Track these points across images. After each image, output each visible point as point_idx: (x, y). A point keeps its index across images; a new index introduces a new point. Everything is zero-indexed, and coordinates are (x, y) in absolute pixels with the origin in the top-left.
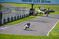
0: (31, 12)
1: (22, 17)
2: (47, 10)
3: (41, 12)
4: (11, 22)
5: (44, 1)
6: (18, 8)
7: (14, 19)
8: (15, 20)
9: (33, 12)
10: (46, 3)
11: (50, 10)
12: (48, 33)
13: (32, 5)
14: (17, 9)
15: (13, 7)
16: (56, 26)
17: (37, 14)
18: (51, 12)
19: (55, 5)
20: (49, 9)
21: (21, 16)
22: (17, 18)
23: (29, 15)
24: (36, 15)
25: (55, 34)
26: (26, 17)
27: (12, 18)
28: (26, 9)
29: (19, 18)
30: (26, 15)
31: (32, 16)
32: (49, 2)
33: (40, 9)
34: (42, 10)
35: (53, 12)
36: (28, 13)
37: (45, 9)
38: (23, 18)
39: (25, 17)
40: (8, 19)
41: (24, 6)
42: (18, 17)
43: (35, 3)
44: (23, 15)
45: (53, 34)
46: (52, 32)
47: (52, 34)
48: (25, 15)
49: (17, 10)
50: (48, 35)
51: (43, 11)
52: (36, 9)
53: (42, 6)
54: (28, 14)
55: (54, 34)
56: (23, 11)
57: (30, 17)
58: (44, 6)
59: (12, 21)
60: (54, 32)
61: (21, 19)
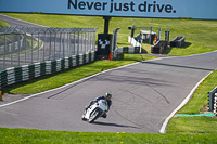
0: (103, 46)
1: (67, 64)
2: (162, 38)
3: (138, 44)
4: (26, 82)
5: (150, 6)
6: (52, 31)
7: (37, 72)
8: (44, 76)
9: (108, 47)
10: (157, 14)
11: (171, 39)
12: (165, 124)
13: (107, 19)
14: (51, 35)
15: (37, 29)
16: (192, 97)
17: (126, 55)
18: (174, 44)
19: (190, 19)
20: (167, 34)
21: (63, 61)
22: (48, 69)
23: (93, 57)
24: (120, 57)
25: (190, 128)
26: (85, 64)
27: (32, 68)
28: (82, 37)
29: (59, 67)
30: (84, 56)
31: (105, 62)
32: (168, 8)
33: (135, 36)
34: (143, 37)
35: (185, 45)
36: (92, 49)
37: (153, 36)
38: (71, 68)
39: (78, 66)
40: (18, 71)
41: (77, 26)
42: (54, 64)
43: (114, 13)
44: (70, 59)
45: (181, 126)
46: (178, 121)
47: (179, 127)
48: (78, 57)
49: (50, 40)
50: (162, 131)
51: (145, 41)
52: (119, 35)
53: (142, 23)
54: (90, 54)
55: (184, 127)
56: (73, 42)
57: (99, 63)
58: (149, 23)
59: (33, 79)
60: (186, 119)
61: (63, 70)
